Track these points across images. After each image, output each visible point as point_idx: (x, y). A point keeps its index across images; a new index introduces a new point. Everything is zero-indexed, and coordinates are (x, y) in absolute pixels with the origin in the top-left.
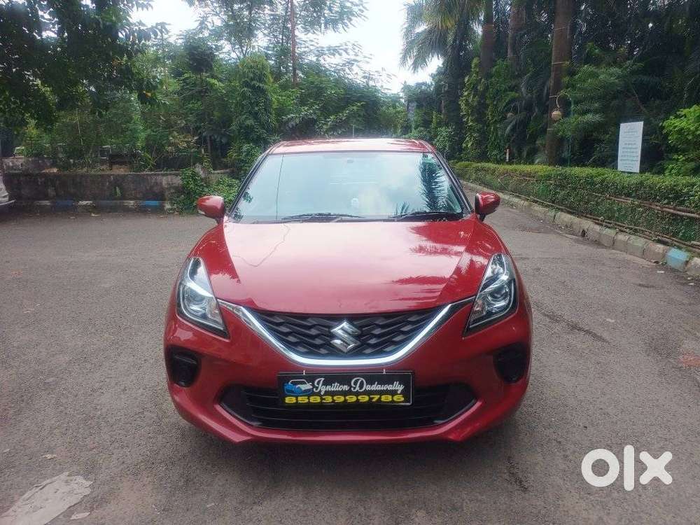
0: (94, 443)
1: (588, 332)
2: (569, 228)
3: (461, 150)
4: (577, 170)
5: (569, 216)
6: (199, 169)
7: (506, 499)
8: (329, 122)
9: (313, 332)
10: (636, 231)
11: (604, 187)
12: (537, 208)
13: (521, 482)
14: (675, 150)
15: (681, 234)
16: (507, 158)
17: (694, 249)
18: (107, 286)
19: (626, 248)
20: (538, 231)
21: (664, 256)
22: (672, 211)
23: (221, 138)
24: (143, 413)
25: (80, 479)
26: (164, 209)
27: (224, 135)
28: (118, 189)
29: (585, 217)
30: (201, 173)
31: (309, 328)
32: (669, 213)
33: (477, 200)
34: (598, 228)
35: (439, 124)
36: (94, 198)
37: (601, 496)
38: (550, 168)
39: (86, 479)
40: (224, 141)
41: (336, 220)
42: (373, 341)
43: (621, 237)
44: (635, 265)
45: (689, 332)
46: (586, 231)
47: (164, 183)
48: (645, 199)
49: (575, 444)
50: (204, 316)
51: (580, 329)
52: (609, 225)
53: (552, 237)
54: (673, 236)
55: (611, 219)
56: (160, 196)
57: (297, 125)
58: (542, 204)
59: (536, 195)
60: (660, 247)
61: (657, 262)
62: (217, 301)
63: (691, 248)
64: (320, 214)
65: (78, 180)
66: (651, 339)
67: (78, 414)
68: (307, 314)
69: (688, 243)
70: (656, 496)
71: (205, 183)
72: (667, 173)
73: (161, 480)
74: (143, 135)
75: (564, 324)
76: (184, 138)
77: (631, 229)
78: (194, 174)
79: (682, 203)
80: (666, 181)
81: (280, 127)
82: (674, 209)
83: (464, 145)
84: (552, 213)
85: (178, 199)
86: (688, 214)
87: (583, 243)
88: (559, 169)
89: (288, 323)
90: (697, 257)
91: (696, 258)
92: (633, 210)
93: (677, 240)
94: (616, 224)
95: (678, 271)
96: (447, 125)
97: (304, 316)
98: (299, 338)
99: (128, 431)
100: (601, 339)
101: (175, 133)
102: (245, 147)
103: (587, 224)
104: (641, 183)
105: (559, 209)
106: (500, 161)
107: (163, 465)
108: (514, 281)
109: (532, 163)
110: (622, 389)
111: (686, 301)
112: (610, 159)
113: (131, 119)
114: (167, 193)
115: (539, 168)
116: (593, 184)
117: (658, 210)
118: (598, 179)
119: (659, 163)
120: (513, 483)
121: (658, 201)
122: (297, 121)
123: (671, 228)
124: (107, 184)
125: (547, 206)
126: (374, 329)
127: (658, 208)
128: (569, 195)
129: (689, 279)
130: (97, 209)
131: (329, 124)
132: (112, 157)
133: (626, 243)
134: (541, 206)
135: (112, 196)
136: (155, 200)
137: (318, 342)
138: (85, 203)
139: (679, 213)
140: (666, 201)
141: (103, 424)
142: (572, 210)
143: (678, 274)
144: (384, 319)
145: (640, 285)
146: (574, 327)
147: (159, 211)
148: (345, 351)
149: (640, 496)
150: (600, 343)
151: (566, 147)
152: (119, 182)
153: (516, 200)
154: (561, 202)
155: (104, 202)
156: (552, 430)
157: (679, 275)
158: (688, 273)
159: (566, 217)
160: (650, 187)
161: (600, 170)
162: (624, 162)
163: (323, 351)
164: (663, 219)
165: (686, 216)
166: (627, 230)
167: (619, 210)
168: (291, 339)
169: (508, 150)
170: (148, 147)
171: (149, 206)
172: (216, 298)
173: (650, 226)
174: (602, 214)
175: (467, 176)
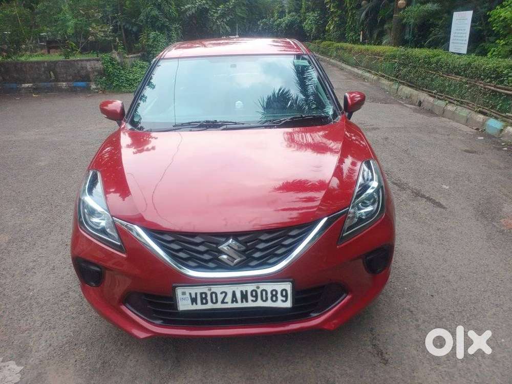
0: (26, 325)
1: (429, 199)
2: (409, 99)
3: (324, 32)
4: (417, 52)
5: (409, 89)
6: (115, 55)
7: (371, 373)
8: (218, 10)
9: (202, 248)
10: (462, 103)
11: (439, 66)
12: (384, 81)
13: (382, 355)
14: (498, 36)
15: (498, 107)
16: (361, 39)
17: (508, 120)
18: (42, 164)
19: (453, 117)
20: (385, 101)
21: (483, 124)
22: (493, 88)
23: (132, 27)
24: (67, 293)
25: (12, 365)
26: (90, 89)
27: (135, 24)
28: (51, 73)
29: (423, 90)
30: (117, 58)
31: (197, 244)
32: (490, 89)
33: (345, 98)
34: (431, 99)
35: (308, 10)
36: (33, 81)
37: (449, 366)
38: (395, 49)
39: (18, 364)
40: (135, 29)
41: (222, 128)
42: (257, 255)
43: (450, 108)
44: (461, 132)
45: (506, 196)
46: (422, 101)
47: (89, 67)
48: (472, 77)
49: (424, 313)
50: (103, 231)
51: (423, 196)
52: (440, 97)
53: (396, 107)
54: (492, 108)
55: (442, 93)
56: (86, 78)
57: (193, 14)
58: (388, 79)
59: (384, 71)
60: (481, 117)
61: (477, 129)
62: (113, 219)
63: (506, 119)
64: (207, 122)
65: (19, 66)
66: (478, 205)
67: (14, 295)
68: (196, 233)
69: (504, 115)
70: (494, 365)
71: (122, 67)
72: (489, 55)
73: (82, 362)
74: (71, 23)
75: (409, 192)
76: (102, 28)
77: (458, 101)
78: (112, 59)
79: (502, 82)
80: (489, 62)
81: (179, 16)
82: (495, 87)
83: (327, 28)
84: (395, 86)
85: (101, 80)
86: (506, 91)
87: (419, 112)
88: (401, 50)
89: (178, 240)
90: (510, 126)
91: (509, 128)
92: (461, 86)
93: (494, 111)
94: (446, 97)
95: (494, 137)
96: (313, 11)
97: (193, 235)
98: (189, 254)
99: (55, 312)
100: (439, 205)
101: (94, 25)
102: (152, 34)
103: (423, 96)
104: (469, 64)
105: (401, 83)
106: (356, 42)
107: (84, 345)
108: (382, 187)
109: (380, 44)
110: (459, 255)
111: (502, 165)
112: (443, 41)
113: (61, 10)
114: (91, 76)
115: (386, 48)
116: (429, 63)
117: (482, 87)
118: (435, 60)
119: (481, 45)
120: (376, 355)
121: (483, 80)
122: (193, 10)
123: (491, 102)
124: (43, 69)
125: (392, 80)
126: (258, 244)
127: (482, 85)
128: (410, 72)
129: (503, 144)
130: (36, 90)
131: (219, 12)
132: (49, 42)
133: (454, 113)
134: (387, 80)
135: (48, 80)
136: (82, 81)
137: (206, 257)
138: (27, 85)
139: (498, 90)
140: (489, 80)
141: (35, 305)
142: (411, 84)
143: (494, 139)
144: (267, 235)
145: (466, 151)
146: (417, 194)
147: (86, 90)
148: (232, 264)
149: (480, 365)
150: (439, 210)
151: (407, 30)
152: (52, 66)
153: (367, 75)
154: (404, 78)
155: (42, 84)
156: (404, 300)
157: (495, 141)
158: (502, 139)
159: (406, 90)
160: (476, 68)
161: (436, 51)
162: (455, 45)
163: (211, 265)
164: (485, 94)
165: (504, 93)
166: (456, 102)
167: (450, 86)
168: (182, 255)
169: (362, 32)
170: (77, 34)
171: (79, 87)
172: (112, 216)
173: (473, 99)
174: (435, 89)
175: (330, 54)
